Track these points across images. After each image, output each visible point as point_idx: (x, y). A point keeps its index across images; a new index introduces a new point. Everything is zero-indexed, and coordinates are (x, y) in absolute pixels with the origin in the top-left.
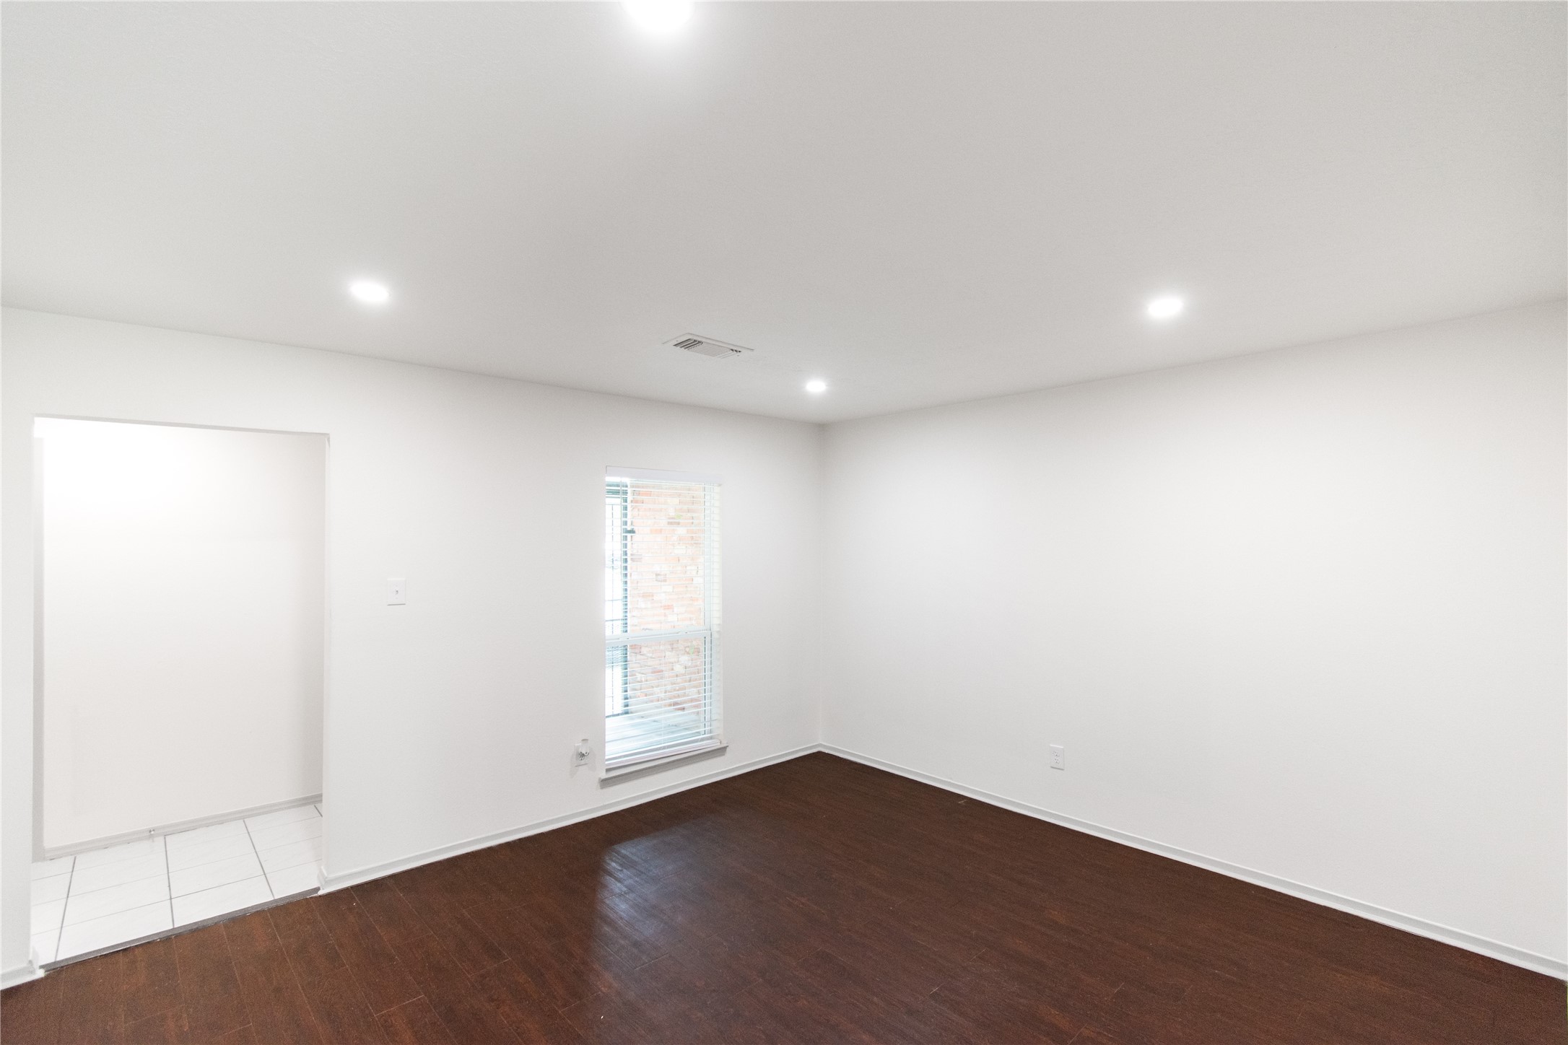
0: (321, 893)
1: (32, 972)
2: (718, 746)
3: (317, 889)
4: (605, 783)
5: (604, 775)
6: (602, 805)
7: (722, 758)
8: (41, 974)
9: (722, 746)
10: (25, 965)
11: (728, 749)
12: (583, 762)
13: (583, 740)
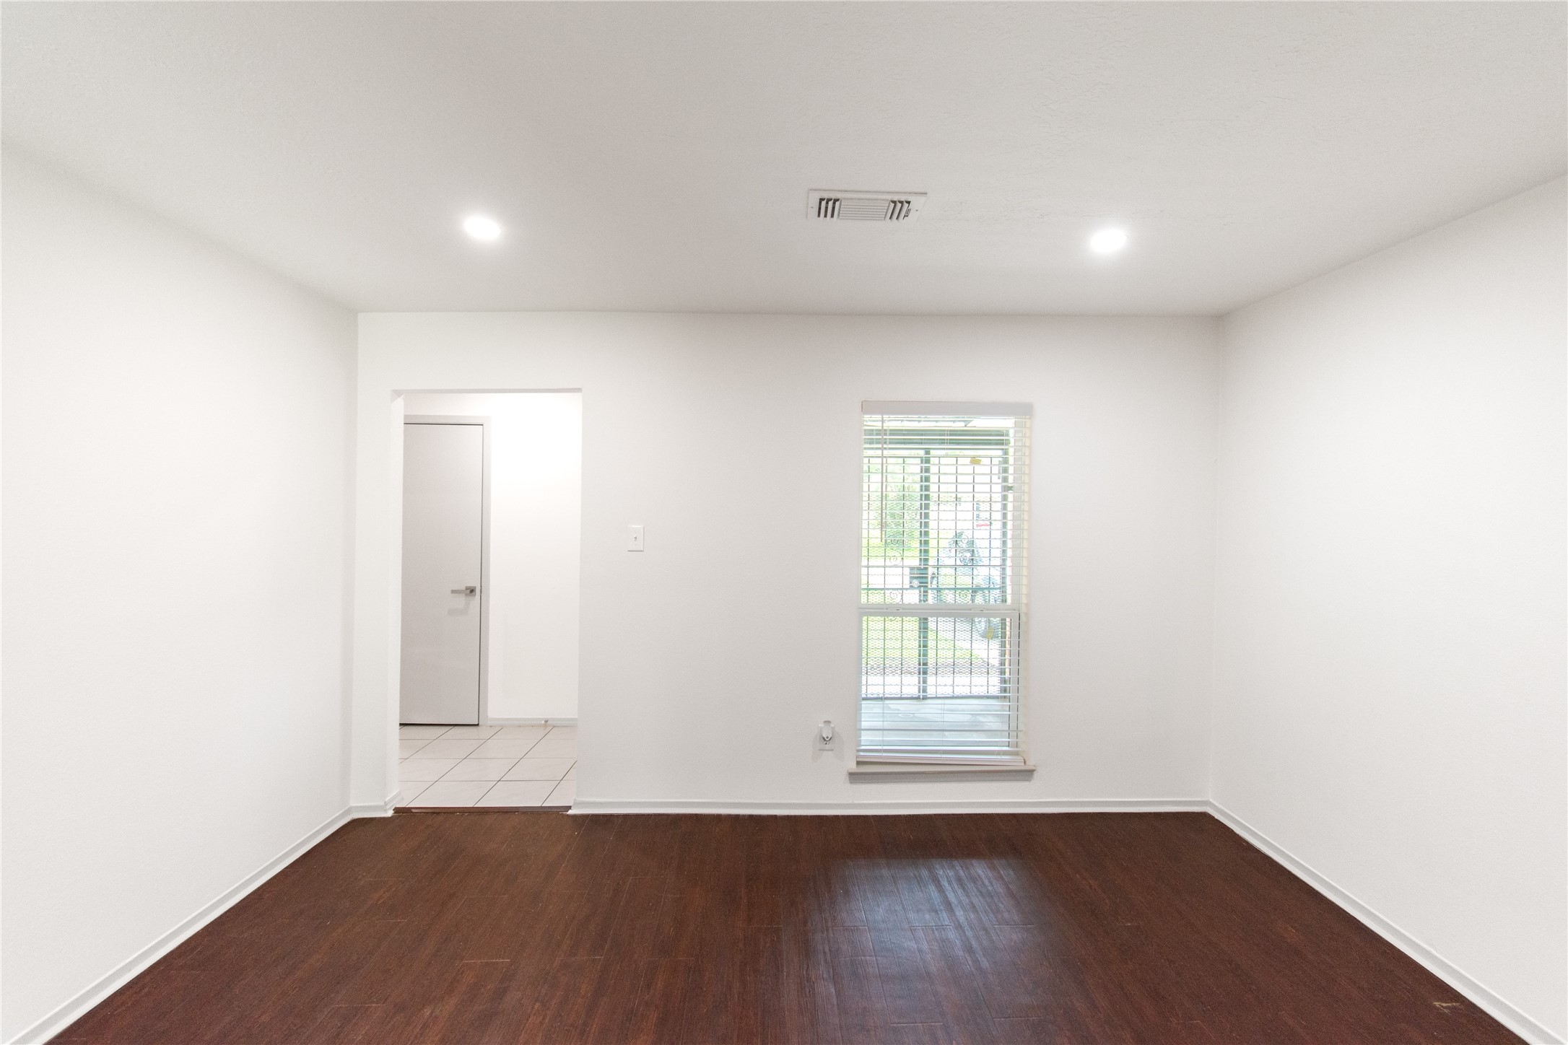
0: (570, 812)
1: (386, 811)
2: (1021, 766)
3: (569, 808)
4: (854, 777)
5: (852, 766)
6: (851, 802)
7: (1026, 783)
8: (390, 813)
9: (1027, 768)
10: (382, 804)
11: (1035, 774)
12: (827, 747)
13: (825, 722)
